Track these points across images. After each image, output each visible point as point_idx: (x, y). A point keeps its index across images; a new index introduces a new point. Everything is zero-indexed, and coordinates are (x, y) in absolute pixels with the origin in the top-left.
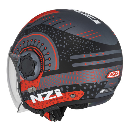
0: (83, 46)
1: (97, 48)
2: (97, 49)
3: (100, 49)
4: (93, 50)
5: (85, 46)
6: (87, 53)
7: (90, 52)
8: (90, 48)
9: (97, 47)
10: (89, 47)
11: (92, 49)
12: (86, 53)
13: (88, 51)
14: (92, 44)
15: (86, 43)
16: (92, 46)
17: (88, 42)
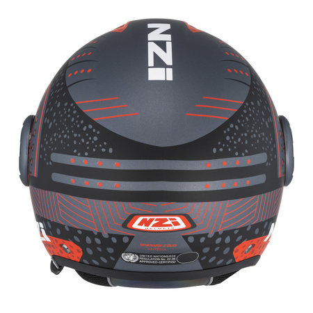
0: (75, 135)
1: (103, 147)
2: (103, 150)
3: (111, 150)
4: (94, 150)
5: (79, 135)
6: (79, 154)
7: (86, 154)
8: (88, 143)
9: (105, 143)
10: (86, 139)
11: (92, 146)
12: (76, 154)
13: (82, 151)
14: (95, 134)
15: (85, 129)
16: (96, 139)
17: (90, 127)
